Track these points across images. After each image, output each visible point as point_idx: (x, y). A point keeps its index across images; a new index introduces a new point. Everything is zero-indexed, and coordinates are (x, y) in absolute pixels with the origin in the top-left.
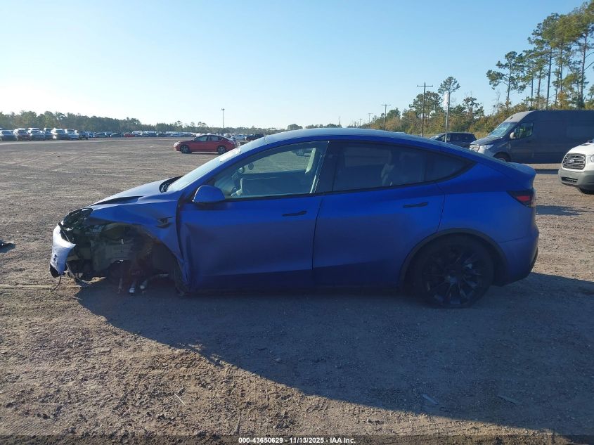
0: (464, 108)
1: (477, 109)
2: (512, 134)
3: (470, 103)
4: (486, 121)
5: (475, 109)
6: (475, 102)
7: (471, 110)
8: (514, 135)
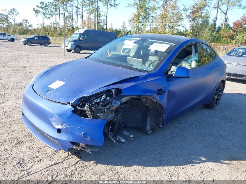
0: (22, 24)
1: (29, 25)
2: (81, 38)
3: (25, 22)
4: (35, 31)
5: (28, 25)
6: (27, 21)
7: (26, 25)
8: (82, 39)
